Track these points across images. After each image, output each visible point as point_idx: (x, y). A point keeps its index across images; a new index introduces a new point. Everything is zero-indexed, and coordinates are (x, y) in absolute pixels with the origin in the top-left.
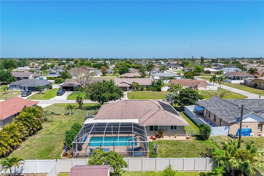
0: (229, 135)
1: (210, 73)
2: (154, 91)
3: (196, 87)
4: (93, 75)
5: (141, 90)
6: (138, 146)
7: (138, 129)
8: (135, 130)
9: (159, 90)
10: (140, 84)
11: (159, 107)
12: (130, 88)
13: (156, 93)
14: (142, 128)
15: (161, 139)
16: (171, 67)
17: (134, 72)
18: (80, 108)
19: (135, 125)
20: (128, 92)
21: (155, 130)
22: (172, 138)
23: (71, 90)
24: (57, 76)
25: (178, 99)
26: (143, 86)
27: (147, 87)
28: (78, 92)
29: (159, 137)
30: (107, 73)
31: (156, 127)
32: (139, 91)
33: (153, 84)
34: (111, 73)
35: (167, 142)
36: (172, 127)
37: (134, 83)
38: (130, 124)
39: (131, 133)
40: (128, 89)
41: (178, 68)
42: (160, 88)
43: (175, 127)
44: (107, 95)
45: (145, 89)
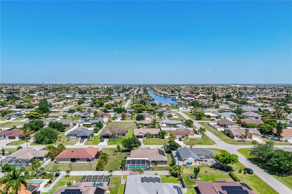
0: (183, 165)
1: (211, 118)
2: (160, 138)
3: (187, 135)
4: (114, 118)
5: (152, 138)
6: (148, 168)
7: (148, 162)
8: (147, 162)
9: (163, 138)
10: (151, 134)
11: (157, 153)
12: (145, 136)
13: (161, 140)
14: (149, 161)
15: (157, 166)
16: (182, 106)
17: (148, 116)
18: (119, 151)
19: (147, 160)
20: (144, 139)
21: (155, 162)
22: (161, 166)
23: (107, 138)
24: (91, 123)
25: (168, 147)
26: (153, 135)
27: (156, 135)
28: (112, 139)
29: (156, 165)
30: (126, 117)
31: (155, 161)
32: (151, 139)
33: (159, 133)
34: (129, 116)
35: (159, 167)
36: (161, 161)
37: (147, 133)
38: (145, 160)
39: (145, 164)
40: (143, 137)
41: (188, 107)
42: (164, 137)
43: (163, 161)
44: (133, 145)
45: (154, 136)
